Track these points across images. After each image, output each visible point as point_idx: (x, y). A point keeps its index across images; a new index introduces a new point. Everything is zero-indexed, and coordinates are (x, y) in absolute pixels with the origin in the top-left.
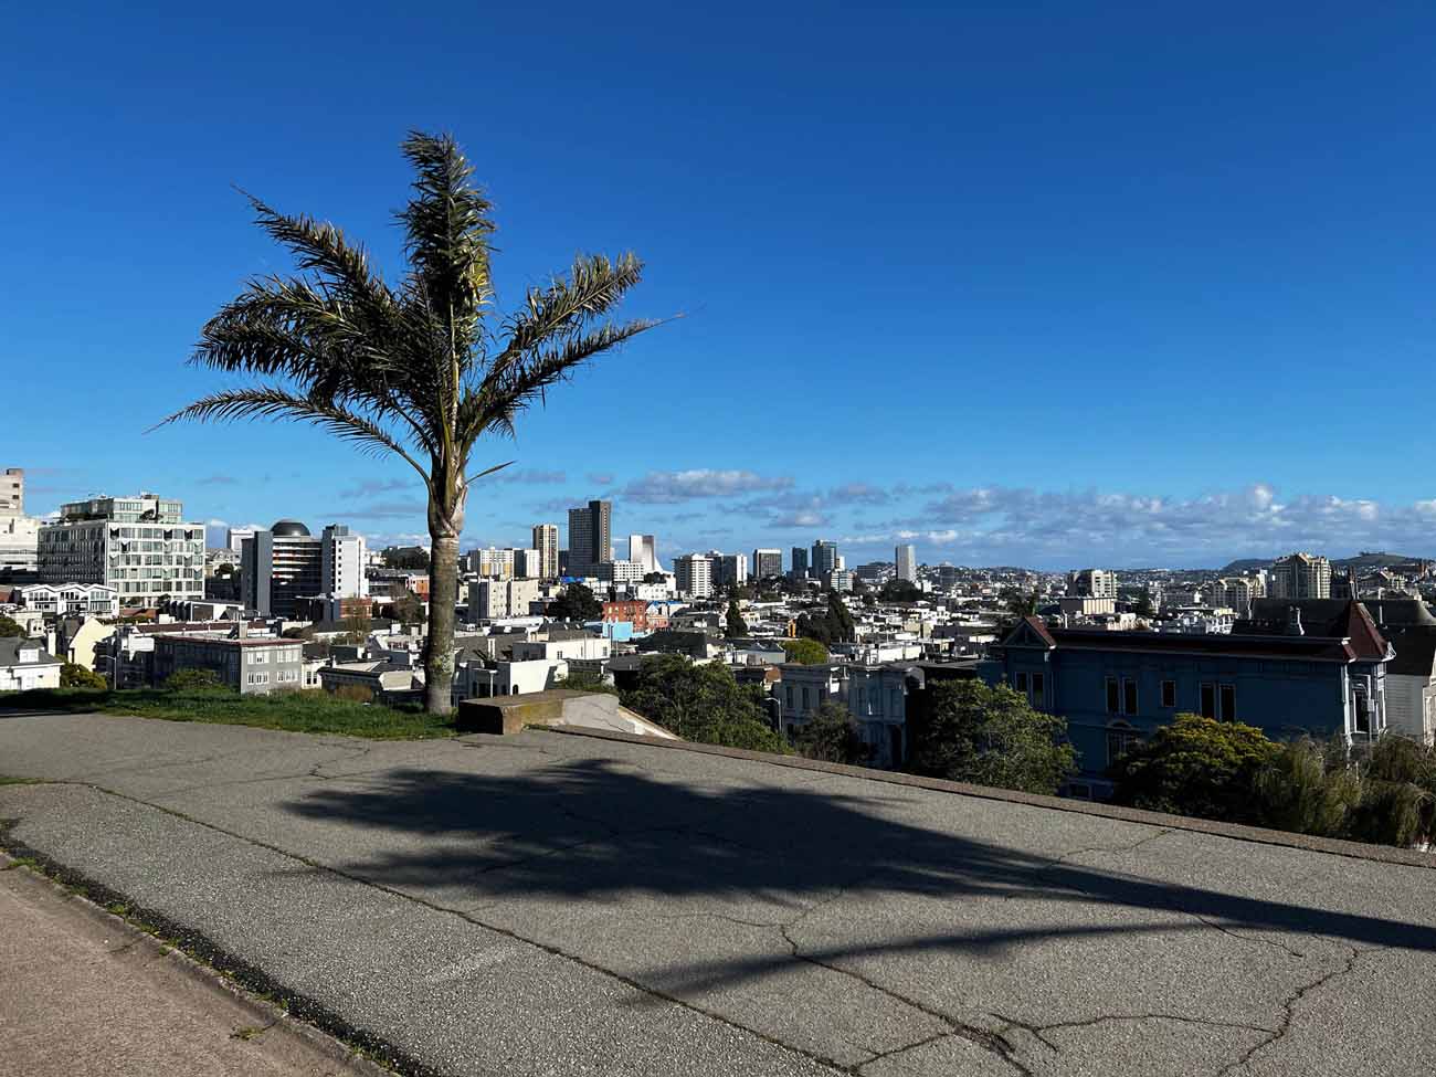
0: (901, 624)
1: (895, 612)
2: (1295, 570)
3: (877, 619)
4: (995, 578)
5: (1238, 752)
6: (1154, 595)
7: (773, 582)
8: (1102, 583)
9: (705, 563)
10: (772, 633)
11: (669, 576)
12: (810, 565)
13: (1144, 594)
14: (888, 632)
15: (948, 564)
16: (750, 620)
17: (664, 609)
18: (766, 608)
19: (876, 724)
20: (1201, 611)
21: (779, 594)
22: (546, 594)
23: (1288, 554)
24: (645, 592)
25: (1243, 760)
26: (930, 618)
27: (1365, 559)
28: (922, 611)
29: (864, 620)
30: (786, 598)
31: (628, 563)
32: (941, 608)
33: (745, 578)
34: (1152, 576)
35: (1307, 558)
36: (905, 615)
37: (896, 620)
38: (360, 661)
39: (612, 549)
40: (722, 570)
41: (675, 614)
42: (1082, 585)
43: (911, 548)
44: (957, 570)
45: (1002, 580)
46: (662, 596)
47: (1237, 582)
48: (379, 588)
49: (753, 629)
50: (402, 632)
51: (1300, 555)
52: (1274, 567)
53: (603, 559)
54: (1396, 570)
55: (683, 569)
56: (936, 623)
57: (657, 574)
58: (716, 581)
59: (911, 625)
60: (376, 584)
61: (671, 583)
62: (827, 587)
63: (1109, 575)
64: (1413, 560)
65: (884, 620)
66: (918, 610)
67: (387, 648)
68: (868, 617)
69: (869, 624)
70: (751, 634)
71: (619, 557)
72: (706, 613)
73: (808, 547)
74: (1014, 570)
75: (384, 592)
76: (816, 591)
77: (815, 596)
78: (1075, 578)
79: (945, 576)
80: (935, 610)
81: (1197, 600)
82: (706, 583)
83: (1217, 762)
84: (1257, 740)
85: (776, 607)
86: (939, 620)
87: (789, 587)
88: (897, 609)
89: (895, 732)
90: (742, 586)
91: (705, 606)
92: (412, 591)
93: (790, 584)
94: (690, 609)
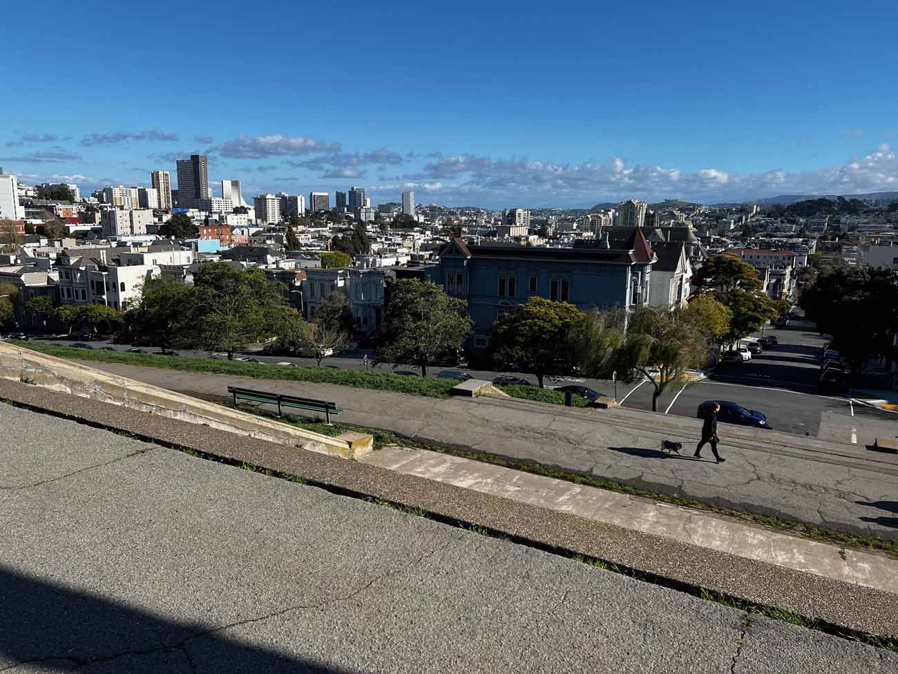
0: (401, 242)
1: (398, 234)
2: (629, 209)
3: (386, 239)
4: (462, 214)
5: (561, 319)
6: (551, 224)
7: (322, 215)
8: (522, 217)
9: (276, 200)
10: (319, 248)
11: (250, 209)
12: (347, 203)
13: (544, 224)
14: (392, 247)
15: (434, 205)
16: (302, 239)
17: (246, 231)
18: (315, 231)
19: (366, 306)
20: (575, 234)
21: (327, 223)
22: (160, 219)
23: (625, 200)
24: (232, 220)
25: (562, 323)
26: (420, 239)
27: (668, 204)
28: (415, 234)
29: (379, 240)
30: (331, 225)
31: (221, 199)
32: (428, 233)
33: (304, 211)
34: (552, 213)
35: (635, 202)
36: (404, 237)
37: (399, 240)
38: (12, 265)
39: (210, 190)
40: (288, 206)
41: (253, 235)
42: (510, 218)
43: (412, 194)
44: (440, 208)
45: (465, 215)
46: (245, 223)
47: (597, 216)
48: (33, 213)
49: (306, 245)
50: (48, 245)
51: (632, 201)
52: (618, 208)
53: (203, 196)
54: (682, 210)
55: (260, 205)
56: (423, 242)
57: (242, 207)
58: (283, 213)
59: (408, 243)
60: (31, 210)
61: (252, 214)
62: (358, 219)
63: (526, 212)
64: (692, 204)
65: (391, 240)
66: (413, 233)
67: (33, 256)
68: (381, 238)
69: (382, 243)
70: (304, 249)
71: (215, 195)
72: (274, 234)
73: (346, 192)
74: (474, 209)
75: (37, 216)
76: (350, 221)
77: (350, 224)
78: (507, 214)
79: (432, 213)
80: (424, 233)
81: (575, 227)
82: (276, 214)
83: (548, 326)
84: (572, 312)
85: (323, 231)
86: (424, 240)
87: (334, 218)
88: (400, 233)
89: (378, 311)
90: (302, 217)
91: (274, 230)
92: (59, 216)
93: (333, 216)
94: (264, 232)
